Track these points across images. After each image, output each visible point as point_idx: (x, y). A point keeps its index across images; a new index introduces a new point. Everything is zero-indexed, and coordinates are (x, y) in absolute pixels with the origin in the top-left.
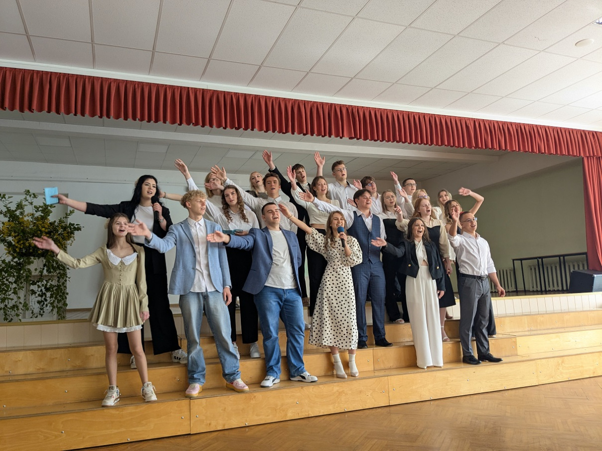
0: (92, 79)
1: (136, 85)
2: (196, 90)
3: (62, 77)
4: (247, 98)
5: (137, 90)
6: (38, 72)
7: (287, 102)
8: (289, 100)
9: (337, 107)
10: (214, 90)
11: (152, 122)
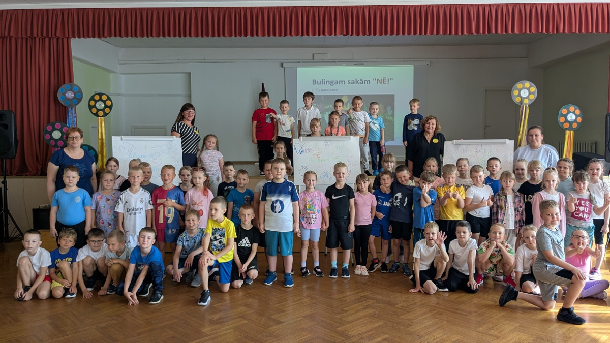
0: (141, 9)
1: (171, 10)
2: (213, 9)
3: (122, 10)
4: (253, 10)
5: (171, 14)
6: (107, 9)
7: (287, 9)
8: (289, 7)
9: (331, 8)
10: (227, 7)
11: (182, 37)
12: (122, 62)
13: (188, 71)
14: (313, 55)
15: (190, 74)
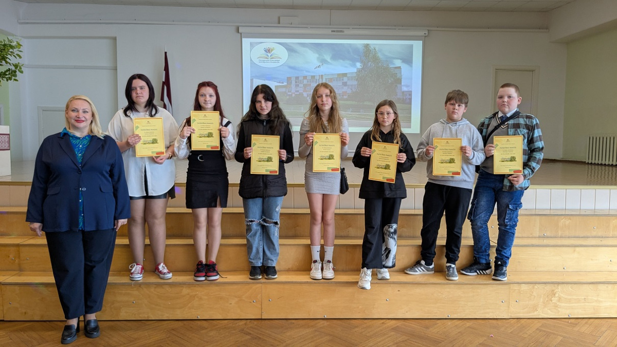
12: (22, 21)
13: (113, 35)
14: (279, 18)
15: (115, 39)
